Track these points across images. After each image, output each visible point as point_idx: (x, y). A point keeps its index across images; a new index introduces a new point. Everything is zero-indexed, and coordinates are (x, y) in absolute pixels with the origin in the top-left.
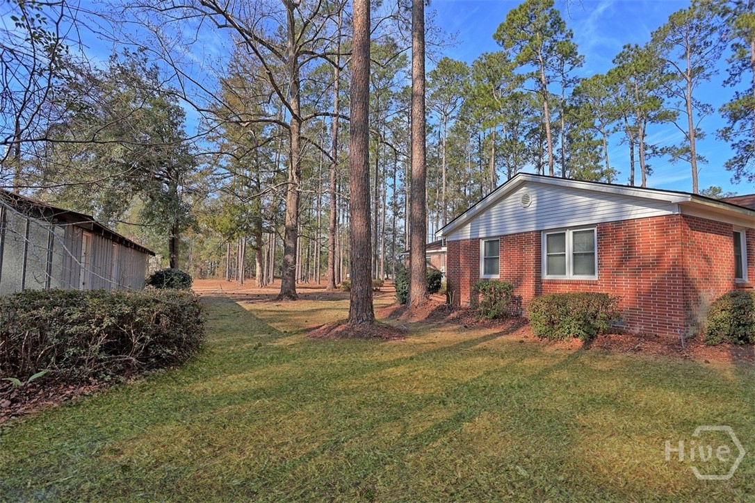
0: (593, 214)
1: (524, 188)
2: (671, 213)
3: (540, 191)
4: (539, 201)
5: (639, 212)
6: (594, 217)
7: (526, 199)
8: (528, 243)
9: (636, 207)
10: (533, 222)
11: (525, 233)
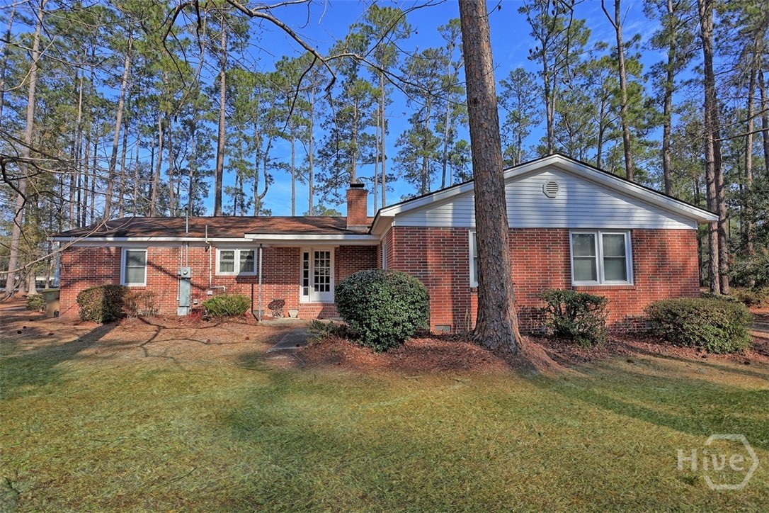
0: (631, 218)
1: (547, 173)
2: (692, 228)
3: (570, 182)
4: (571, 194)
5: (670, 223)
6: (632, 222)
7: (553, 187)
8: (555, 242)
9: (668, 219)
10: (564, 217)
11: (549, 229)
